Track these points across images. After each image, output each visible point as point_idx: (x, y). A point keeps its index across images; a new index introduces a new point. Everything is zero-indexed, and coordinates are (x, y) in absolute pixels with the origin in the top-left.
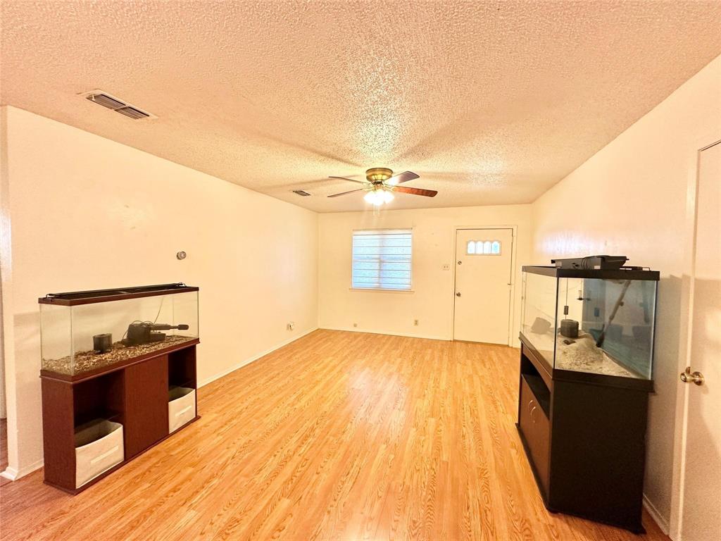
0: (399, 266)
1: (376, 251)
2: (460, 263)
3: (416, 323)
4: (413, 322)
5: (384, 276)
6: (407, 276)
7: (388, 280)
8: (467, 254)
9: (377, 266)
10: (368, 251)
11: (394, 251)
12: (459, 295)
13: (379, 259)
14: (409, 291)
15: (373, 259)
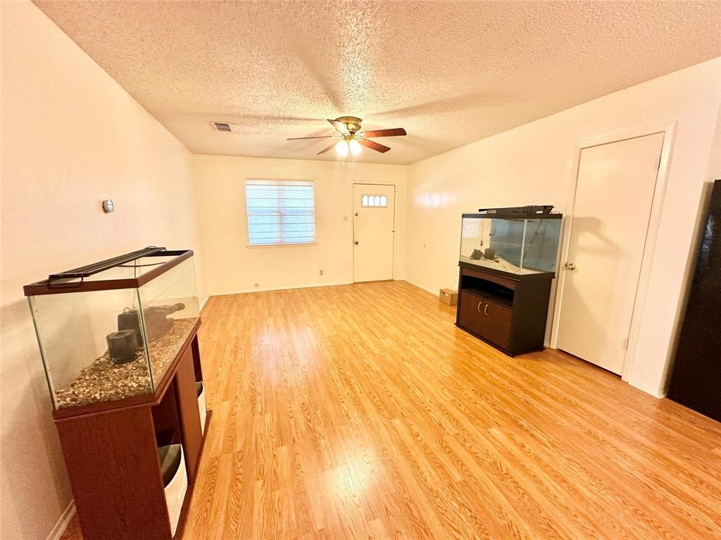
0: (301, 219)
1: (275, 203)
2: (357, 215)
3: (321, 273)
4: (319, 272)
5: (287, 230)
6: (310, 229)
7: (290, 234)
8: (362, 207)
9: (276, 220)
10: (266, 203)
11: (295, 203)
12: (357, 243)
13: (279, 212)
14: (314, 244)
15: (273, 212)
